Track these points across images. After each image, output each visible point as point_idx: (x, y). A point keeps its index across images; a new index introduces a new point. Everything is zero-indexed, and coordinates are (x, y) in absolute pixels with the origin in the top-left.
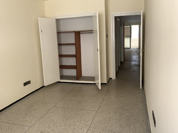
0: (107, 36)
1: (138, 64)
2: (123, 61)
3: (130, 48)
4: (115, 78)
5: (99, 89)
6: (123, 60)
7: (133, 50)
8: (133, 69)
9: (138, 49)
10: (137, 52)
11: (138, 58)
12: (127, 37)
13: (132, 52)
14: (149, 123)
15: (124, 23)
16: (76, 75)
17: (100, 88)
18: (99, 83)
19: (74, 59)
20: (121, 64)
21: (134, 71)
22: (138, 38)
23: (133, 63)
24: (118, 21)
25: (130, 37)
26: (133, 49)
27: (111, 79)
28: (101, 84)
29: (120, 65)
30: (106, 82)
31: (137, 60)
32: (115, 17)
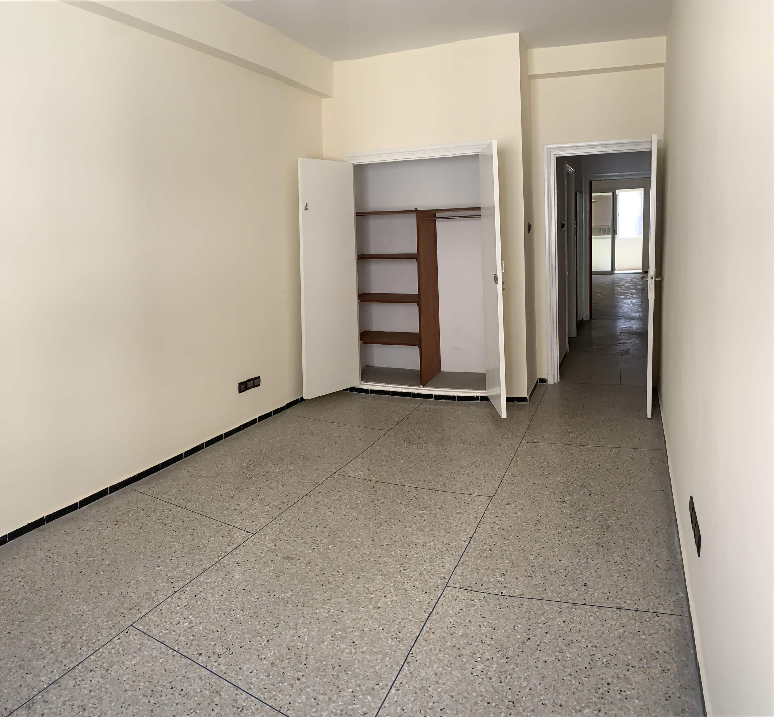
0: (529, 228)
1: (639, 330)
2: (586, 317)
3: (612, 272)
4: (557, 379)
5: (500, 417)
6: (585, 315)
7: (622, 280)
8: (623, 347)
9: (640, 276)
10: (635, 284)
11: (641, 306)
12: (603, 231)
13: (620, 286)
14: (676, 540)
15: (590, 183)
16: (419, 369)
17: (504, 415)
18: (499, 396)
19: (413, 310)
20: (578, 328)
21: (627, 352)
22: (640, 237)
23: (622, 325)
24: (568, 174)
25: (614, 233)
26: (622, 277)
27: (543, 381)
28: (509, 400)
29: (574, 334)
30: (525, 393)
31: (637, 315)
32: (558, 158)
